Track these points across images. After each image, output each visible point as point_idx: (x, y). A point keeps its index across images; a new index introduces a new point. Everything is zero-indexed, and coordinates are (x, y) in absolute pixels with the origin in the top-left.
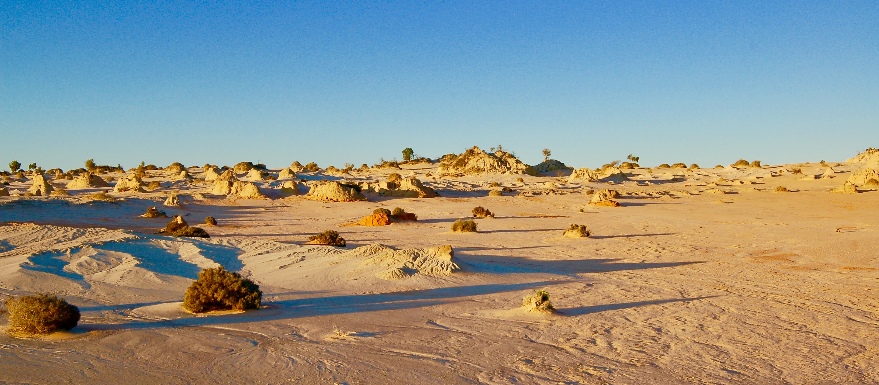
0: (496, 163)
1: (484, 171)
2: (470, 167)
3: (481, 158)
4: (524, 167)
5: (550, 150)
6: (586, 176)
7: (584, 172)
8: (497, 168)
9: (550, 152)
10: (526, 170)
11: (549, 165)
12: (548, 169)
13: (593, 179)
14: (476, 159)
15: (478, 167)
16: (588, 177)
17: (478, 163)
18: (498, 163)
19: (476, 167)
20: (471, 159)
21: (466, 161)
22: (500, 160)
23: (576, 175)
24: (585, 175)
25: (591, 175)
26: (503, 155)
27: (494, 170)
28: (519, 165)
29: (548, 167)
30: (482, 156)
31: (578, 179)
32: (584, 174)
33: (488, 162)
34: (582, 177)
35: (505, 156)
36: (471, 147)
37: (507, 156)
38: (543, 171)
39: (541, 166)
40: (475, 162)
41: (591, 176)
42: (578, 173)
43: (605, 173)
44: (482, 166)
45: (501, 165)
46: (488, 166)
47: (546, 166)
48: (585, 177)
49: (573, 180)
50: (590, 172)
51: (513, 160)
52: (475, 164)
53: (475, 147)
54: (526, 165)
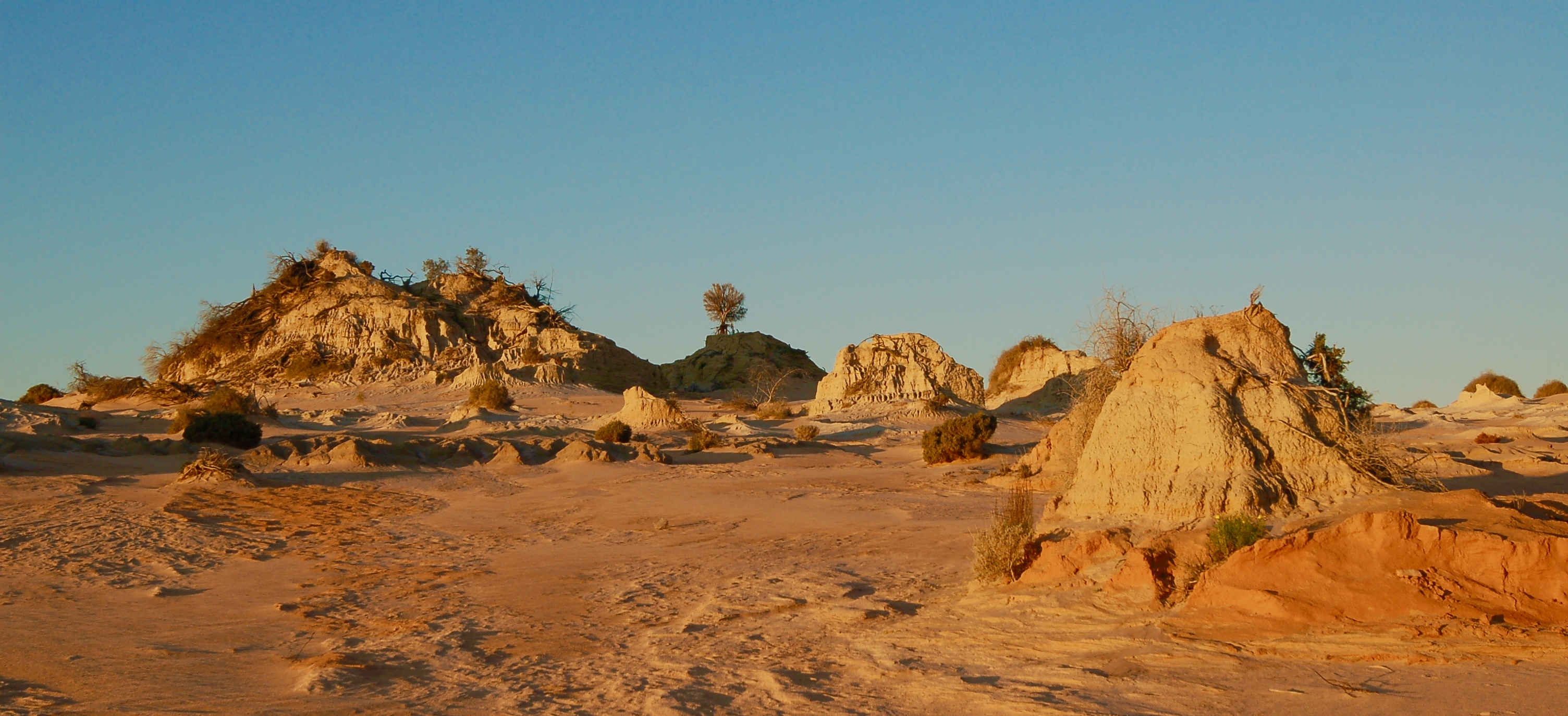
0: (422, 331)
1: (350, 365)
2: (278, 347)
3: (343, 301)
4: (570, 346)
5: (740, 289)
6: (915, 379)
7: (901, 361)
8: (425, 350)
9: (741, 298)
10: (587, 360)
11: (730, 358)
12: (727, 376)
13: (954, 398)
14: (312, 309)
15: (319, 345)
16: (923, 386)
17: (323, 329)
18: (432, 329)
19: (309, 346)
20: (290, 308)
21: (265, 319)
22: (453, 313)
23: (855, 377)
24: (908, 377)
25: (940, 372)
26: (477, 292)
27: (404, 364)
28: (546, 334)
29: (727, 368)
30: (354, 289)
31: (864, 401)
32: (901, 370)
33: (381, 323)
34: (891, 389)
35: (483, 298)
36: (304, 252)
37: (494, 294)
38: (702, 386)
39: (694, 363)
40: (309, 321)
41: (941, 381)
42: (865, 363)
43: (1013, 381)
44: (342, 343)
45: (453, 335)
46: (377, 342)
47: (717, 363)
48: (907, 389)
49: (837, 407)
50: (935, 358)
51: (524, 316)
52: (307, 332)
53: (324, 249)
54: (585, 338)
